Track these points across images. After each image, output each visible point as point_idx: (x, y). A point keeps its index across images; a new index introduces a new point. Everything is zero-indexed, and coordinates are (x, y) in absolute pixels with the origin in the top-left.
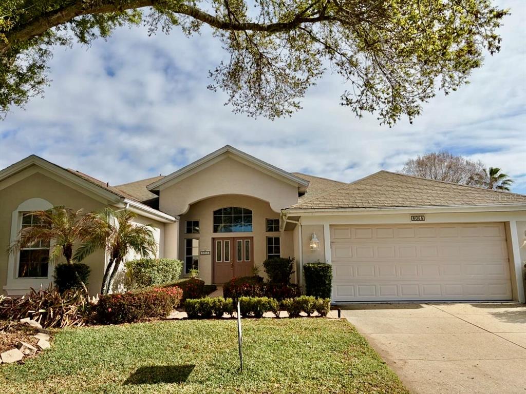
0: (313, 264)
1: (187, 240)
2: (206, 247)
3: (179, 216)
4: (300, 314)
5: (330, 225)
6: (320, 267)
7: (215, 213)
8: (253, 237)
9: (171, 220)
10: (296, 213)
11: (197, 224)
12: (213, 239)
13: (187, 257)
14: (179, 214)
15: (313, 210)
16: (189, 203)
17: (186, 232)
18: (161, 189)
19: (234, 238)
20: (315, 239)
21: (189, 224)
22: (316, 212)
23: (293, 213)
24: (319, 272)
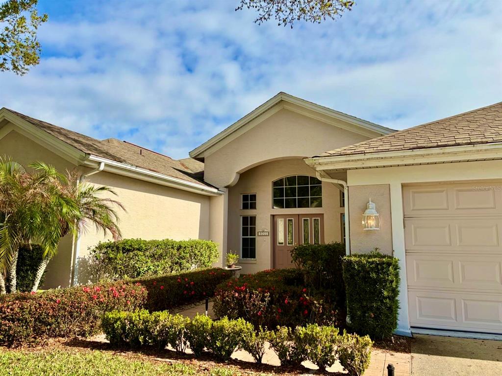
0: (360, 256)
1: (243, 217)
2: (263, 227)
3: (226, 187)
4: (303, 363)
5: (403, 186)
6: (372, 263)
7: (275, 184)
8: (323, 214)
9: (214, 193)
10: (332, 163)
11: (253, 197)
12: (273, 216)
13: (243, 238)
14: (226, 185)
15: (362, 157)
16: (238, 171)
17: (242, 208)
18: (205, 155)
19: (299, 215)
20: (372, 211)
21: (245, 198)
22: (368, 159)
23: (326, 164)
24: (368, 273)
